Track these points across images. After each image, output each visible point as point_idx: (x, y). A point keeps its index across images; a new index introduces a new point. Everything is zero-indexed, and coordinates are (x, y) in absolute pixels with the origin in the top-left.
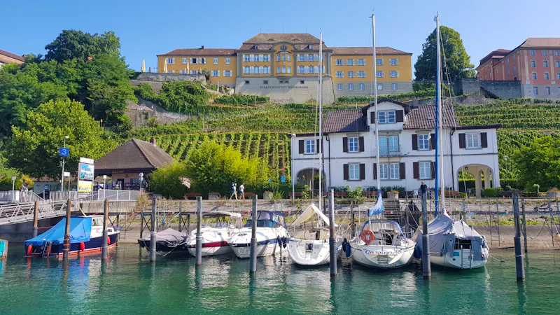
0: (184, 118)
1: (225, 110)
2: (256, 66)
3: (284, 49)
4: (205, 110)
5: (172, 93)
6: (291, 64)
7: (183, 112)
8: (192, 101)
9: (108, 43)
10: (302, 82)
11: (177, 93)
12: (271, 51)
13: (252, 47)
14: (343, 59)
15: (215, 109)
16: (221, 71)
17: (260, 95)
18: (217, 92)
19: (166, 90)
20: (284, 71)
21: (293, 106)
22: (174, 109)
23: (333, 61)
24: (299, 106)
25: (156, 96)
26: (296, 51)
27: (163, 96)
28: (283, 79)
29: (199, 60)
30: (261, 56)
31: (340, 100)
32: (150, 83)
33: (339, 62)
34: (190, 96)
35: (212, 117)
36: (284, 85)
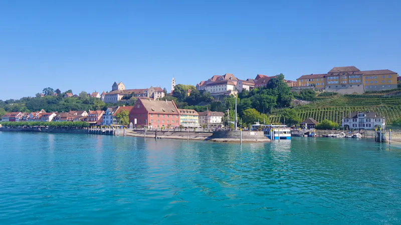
0: (309, 102)
1: (323, 99)
2: (333, 81)
3: (344, 74)
4: (315, 99)
5: (304, 94)
6: (347, 80)
7: (308, 100)
8: (311, 97)
9: (281, 77)
10: (351, 86)
11: (305, 94)
12: (338, 75)
13: (331, 74)
14: (368, 76)
15: (319, 99)
16: (319, 83)
17: (335, 92)
18: (318, 92)
19: (302, 93)
20: (344, 82)
21: (347, 95)
22: (305, 99)
23: (364, 78)
24: (350, 96)
25: (298, 95)
26: (348, 75)
27: (301, 95)
28: (344, 85)
29: (311, 80)
30: (335, 77)
31: (366, 92)
32: (296, 91)
33: (367, 78)
34: (310, 95)
35: (318, 102)
36: (344, 87)
